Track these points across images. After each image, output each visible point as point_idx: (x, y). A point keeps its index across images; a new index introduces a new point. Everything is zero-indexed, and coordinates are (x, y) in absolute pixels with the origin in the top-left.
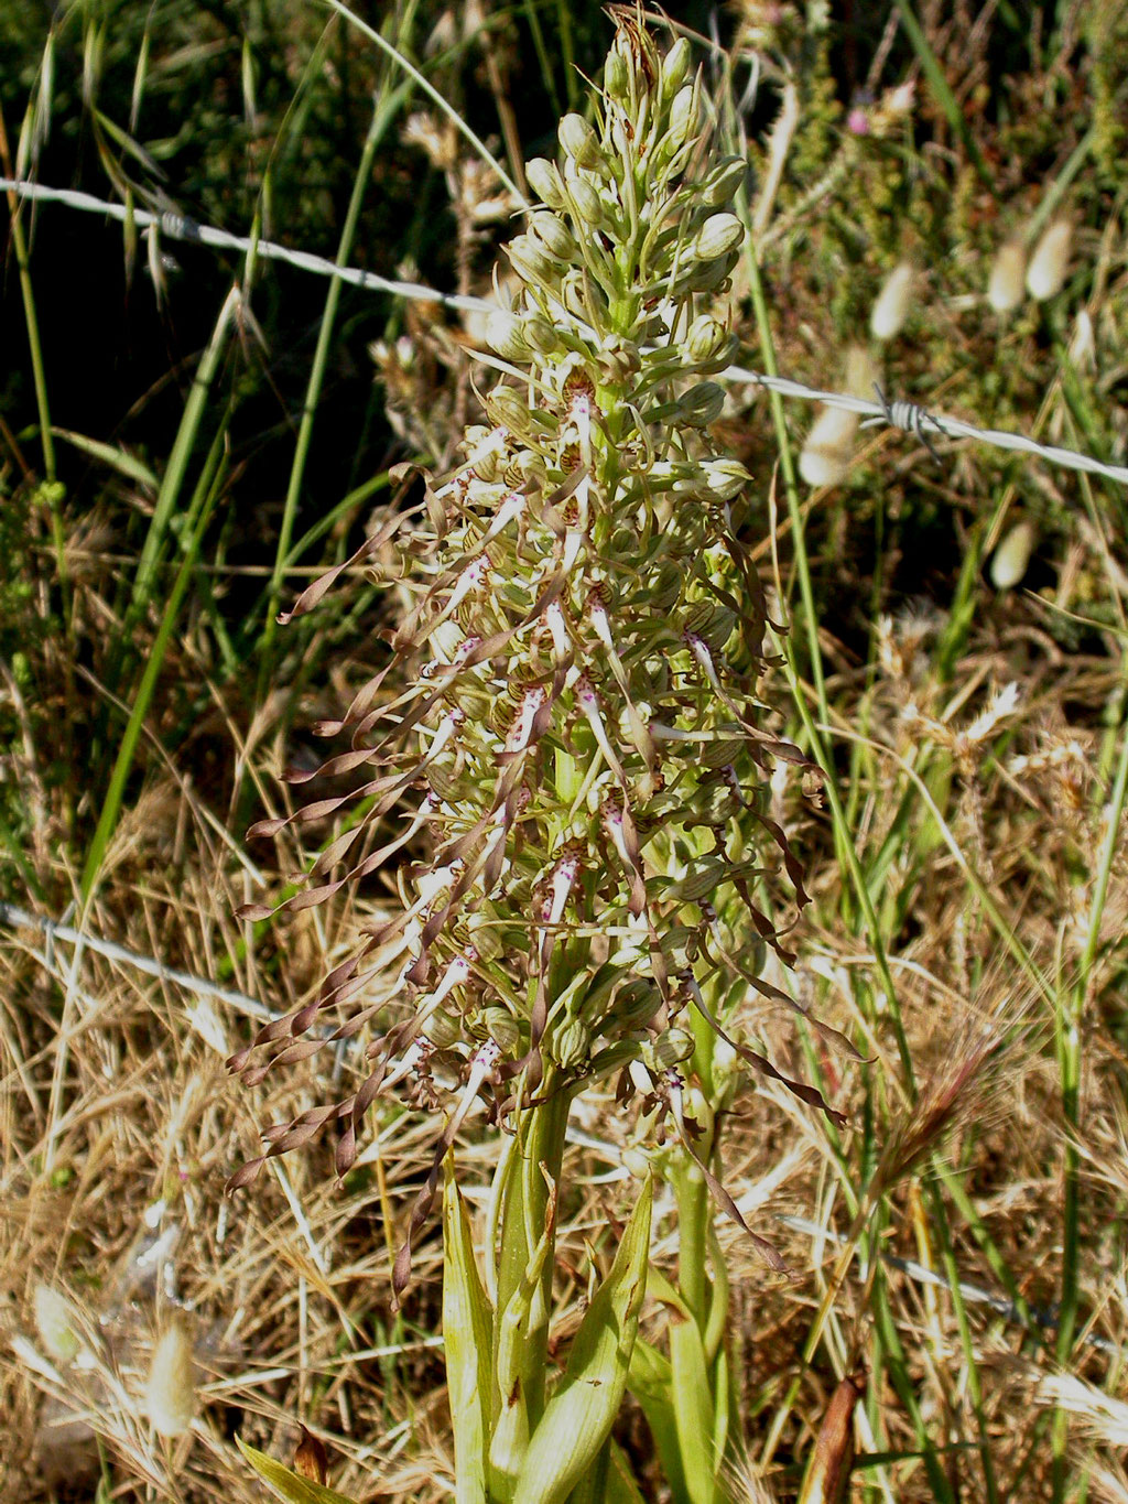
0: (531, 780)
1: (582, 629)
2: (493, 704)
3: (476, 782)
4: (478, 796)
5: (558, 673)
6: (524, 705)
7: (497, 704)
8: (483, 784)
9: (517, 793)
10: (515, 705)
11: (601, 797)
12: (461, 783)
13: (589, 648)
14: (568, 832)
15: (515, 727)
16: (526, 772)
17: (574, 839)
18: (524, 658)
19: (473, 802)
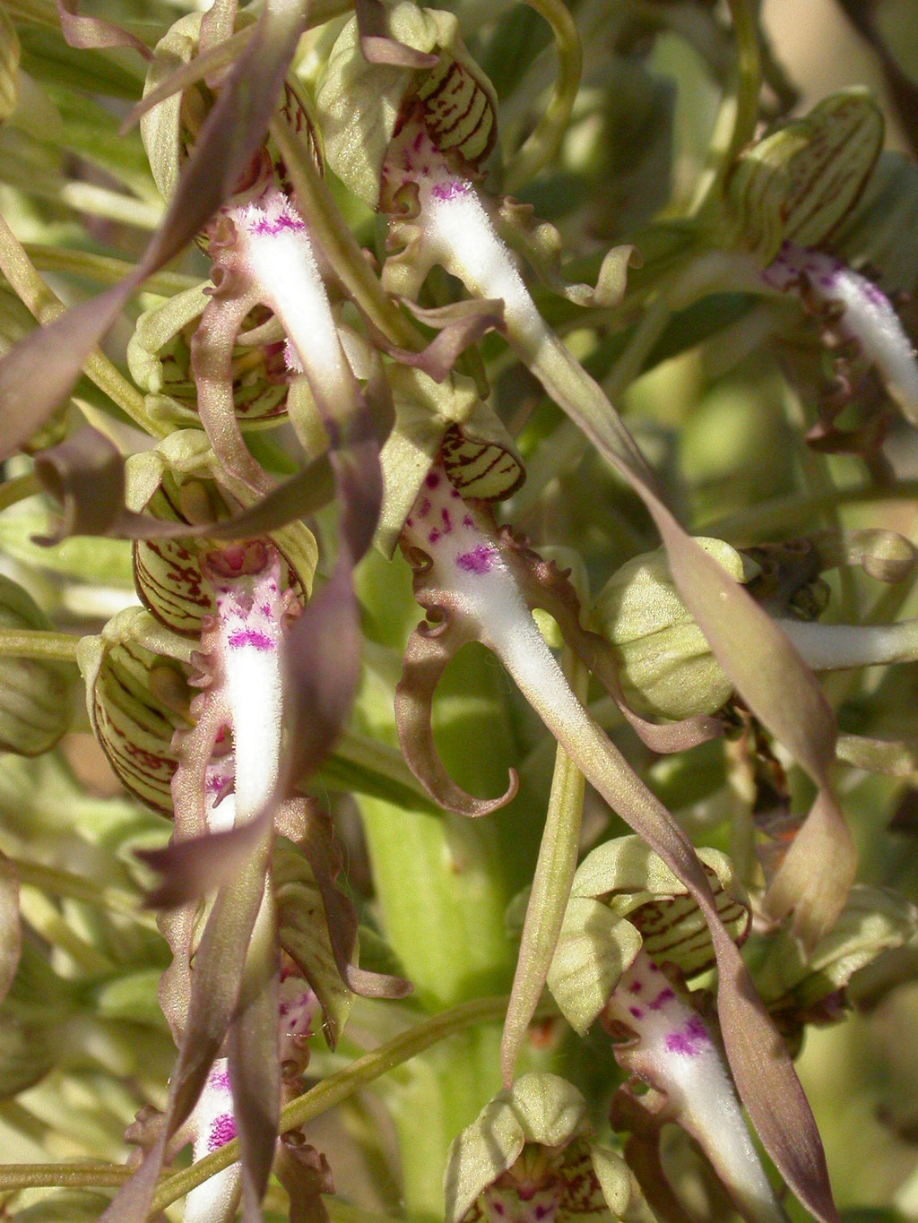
0: (313, 941)
1: (398, 276)
2: (90, 670)
3: (82, 995)
4: (101, 1049)
5: (342, 460)
6: (220, 641)
7: (109, 668)
8: (115, 998)
9: (265, 1007)
10: (178, 649)
11: (609, 953)
12: (25, 1013)
13: (449, 343)
14: (505, 1128)
15: (200, 741)
16: (283, 914)
17: (532, 1148)
18: (178, 449)
19: (87, 1071)
